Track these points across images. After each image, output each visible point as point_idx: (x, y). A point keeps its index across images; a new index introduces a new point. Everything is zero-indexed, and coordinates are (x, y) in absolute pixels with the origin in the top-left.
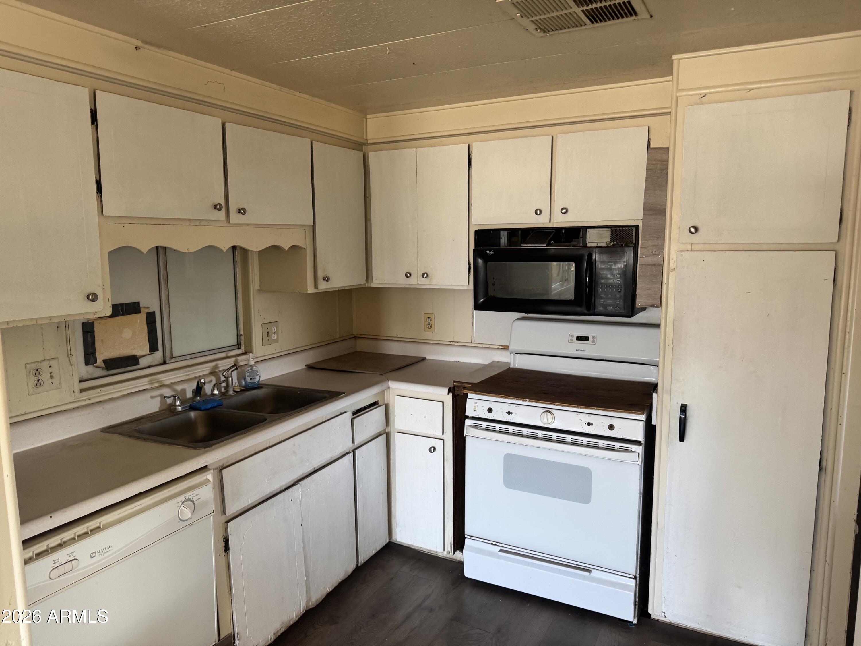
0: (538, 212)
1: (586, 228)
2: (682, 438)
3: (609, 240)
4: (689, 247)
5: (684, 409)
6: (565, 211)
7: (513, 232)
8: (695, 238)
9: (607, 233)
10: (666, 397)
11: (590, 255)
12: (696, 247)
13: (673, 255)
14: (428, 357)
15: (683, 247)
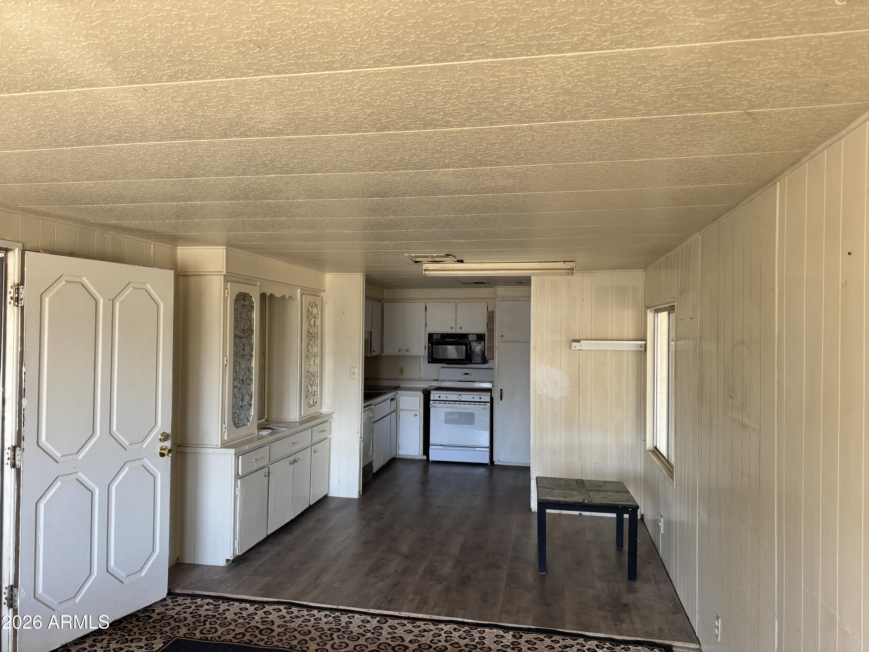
0: (452, 328)
1: (468, 334)
2: (501, 400)
3: (476, 338)
4: (501, 341)
5: (501, 390)
6: (461, 328)
7: (442, 335)
8: (502, 339)
9: (475, 336)
10: (496, 388)
11: (470, 343)
12: (503, 341)
13: (496, 344)
14: (401, 386)
15: (499, 341)
